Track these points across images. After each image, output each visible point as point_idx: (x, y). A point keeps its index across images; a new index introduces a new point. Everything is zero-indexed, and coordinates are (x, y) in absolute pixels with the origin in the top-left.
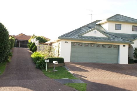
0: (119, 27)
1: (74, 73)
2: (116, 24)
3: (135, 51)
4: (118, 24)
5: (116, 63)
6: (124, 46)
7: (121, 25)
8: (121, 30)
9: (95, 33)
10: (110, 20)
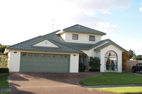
0: (76, 37)
1: (12, 82)
2: (73, 34)
3: (90, 60)
4: (75, 34)
5: (67, 72)
6: (74, 55)
7: (78, 35)
8: (78, 39)
9: (46, 43)
10: (66, 30)
